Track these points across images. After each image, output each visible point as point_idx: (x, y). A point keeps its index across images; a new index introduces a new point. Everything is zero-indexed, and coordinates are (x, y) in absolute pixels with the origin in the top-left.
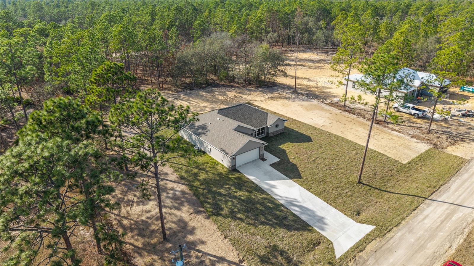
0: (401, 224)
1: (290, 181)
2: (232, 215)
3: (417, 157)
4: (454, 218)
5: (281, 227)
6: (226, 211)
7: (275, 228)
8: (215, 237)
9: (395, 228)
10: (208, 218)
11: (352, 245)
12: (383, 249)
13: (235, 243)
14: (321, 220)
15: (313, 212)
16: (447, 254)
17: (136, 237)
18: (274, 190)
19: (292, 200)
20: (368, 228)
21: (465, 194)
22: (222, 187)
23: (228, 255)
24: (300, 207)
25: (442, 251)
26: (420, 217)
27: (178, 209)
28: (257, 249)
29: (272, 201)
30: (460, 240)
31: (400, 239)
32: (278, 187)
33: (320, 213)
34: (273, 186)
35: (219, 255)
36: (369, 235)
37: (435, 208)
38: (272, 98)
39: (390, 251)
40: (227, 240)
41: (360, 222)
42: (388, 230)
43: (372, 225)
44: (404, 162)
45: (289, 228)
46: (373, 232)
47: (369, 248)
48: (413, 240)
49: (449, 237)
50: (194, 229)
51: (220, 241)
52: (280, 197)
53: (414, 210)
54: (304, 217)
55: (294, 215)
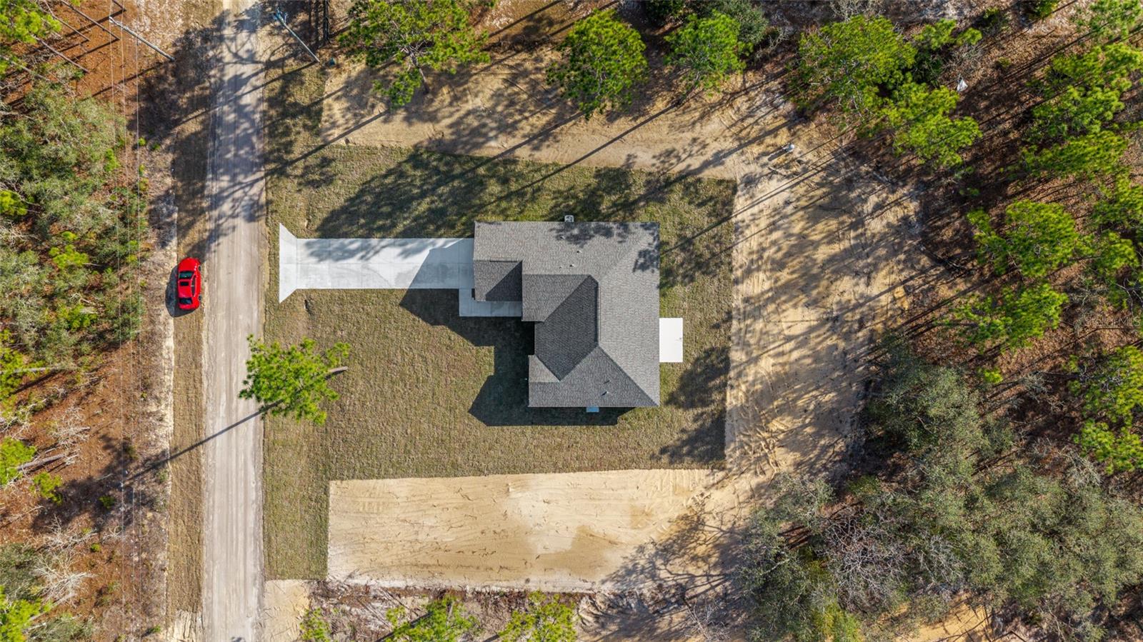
1: (407, 285)
2: (398, 172)
4: (224, 397)
6: (407, 168)
8: (393, 138)
10: (416, 147)
11: (280, 252)
12: (256, 276)
13: (371, 151)
14: (320, 256)
20: (283, 295)
24: (352, 254)
25: (211, 325)
29: (385, 231)
30: (204, 360)
31: (250, 307)
36: (277, 283)
39: (249, 281)
40: (379, 146)
41: (295, 293)
44: (332, 485)
46: (277, 291)
48: (241, 316)
49: (215, 356)
50: (410, 124)
51: (383, 139)
52: (384, 247)
55: (346, 235)
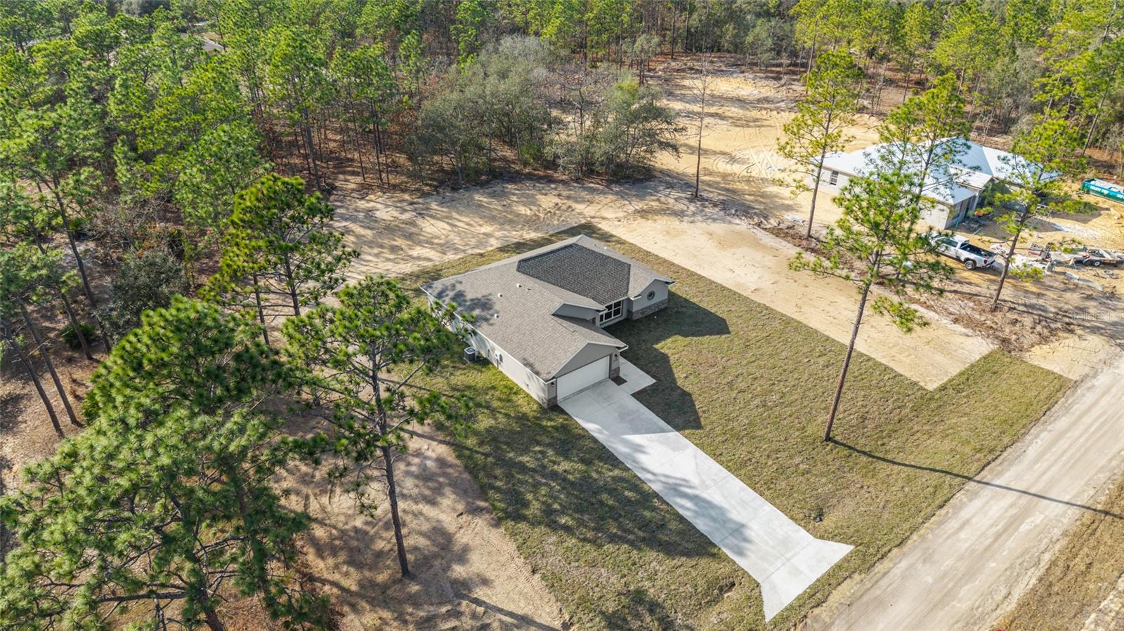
0: (910, 542)
1: (674, 435)
2: (549, 519)
3: (962, 374)
4: (1024, 527)
5: (652, 548)
6: (535, 509)
7: (640, 549)
8: (511, 570)
9: (895, 551)
10: (497, 523)
11: (800, 592)
12: (865, 599)
13: (553, 583)
14: (738, 530)
15: (721, 510)
16: (998, 612)
17: (345, 568)
18: (642, 458)
19: (678, 482)
20: (838, 551)
21: (1054, 470)
22: (526, 451)
23: (539, 612)
24: (695, 499)
25: (990, 605)
26: (953, 524)
27: (433, 503)
28: (601, 598)
29: (635, 484)
30: (1030, 580)
31: (904, 577)
32: (647, 450)
33: (736, 515)
34: (639, 448)
35: (520, 612)
36: (839, 566)
37: (987, 503)
38: (643, 214)
39: (880, 604)
40: (537, 576)
41: (822, 537)
42: (879, 556)
43: (846, 543)
44: (931, 387)
45: (670, 549)
46: (847, 559)
47: (836, 597)
48: (930, 580)
49: (1008, 573)
50: (466, 549)
51: (522, 579)
52: (654, 474)
53: (941, 507)
54: (702, 525)
55: (682, 519)
